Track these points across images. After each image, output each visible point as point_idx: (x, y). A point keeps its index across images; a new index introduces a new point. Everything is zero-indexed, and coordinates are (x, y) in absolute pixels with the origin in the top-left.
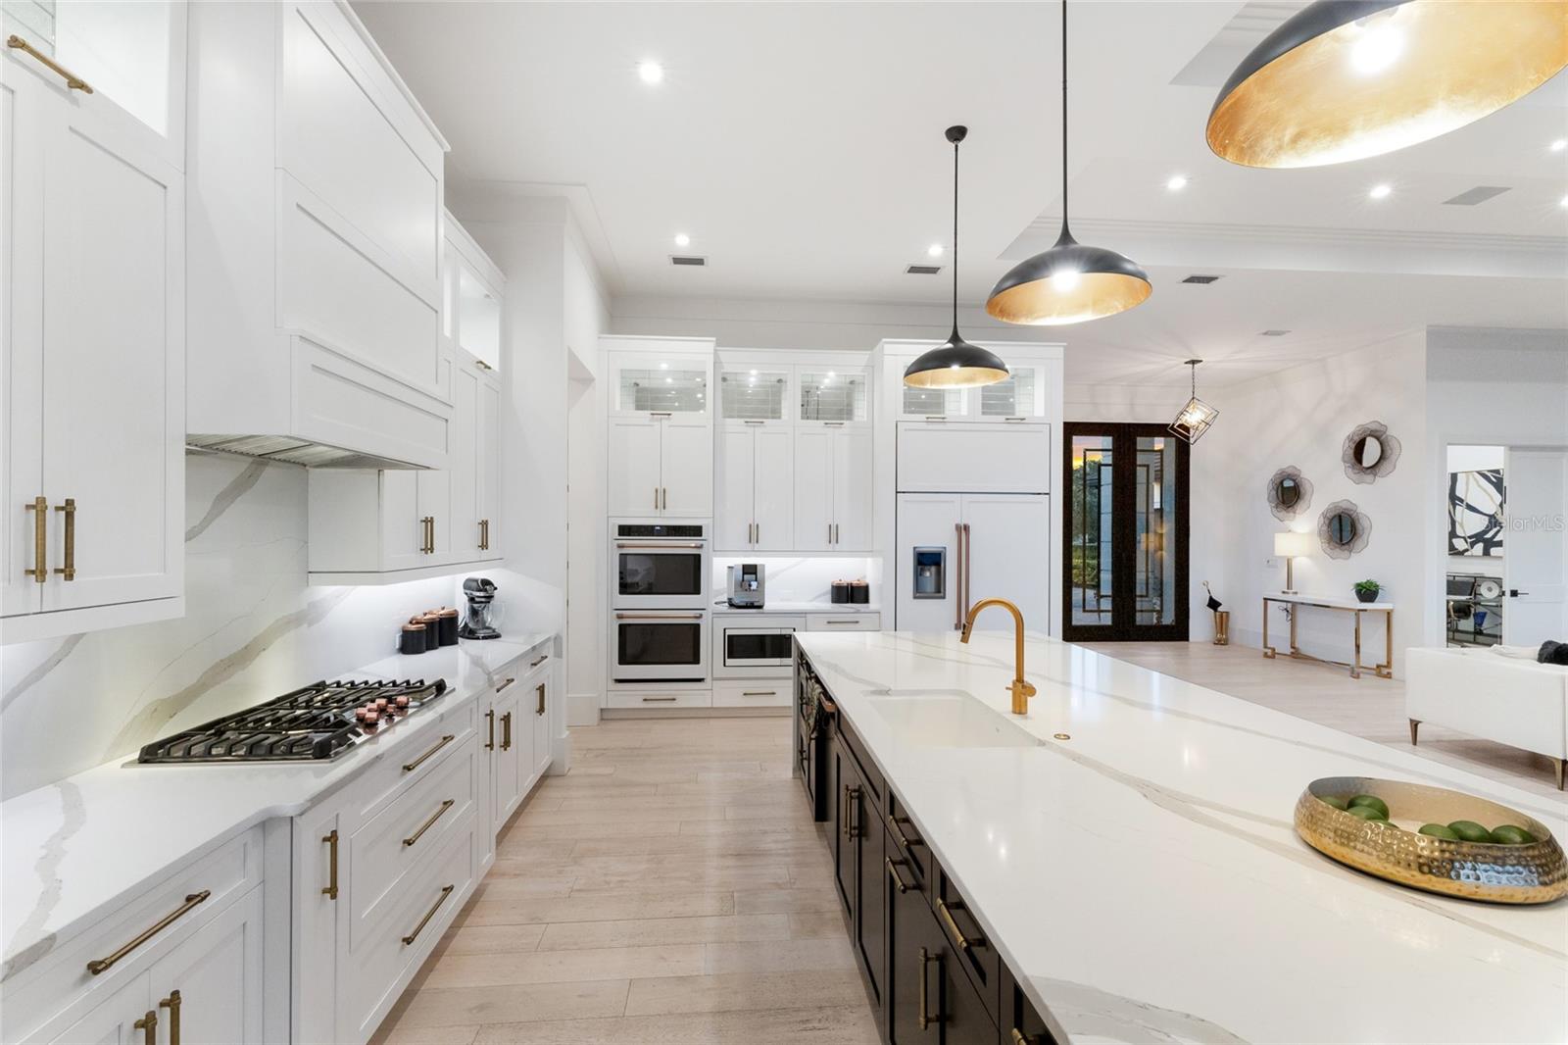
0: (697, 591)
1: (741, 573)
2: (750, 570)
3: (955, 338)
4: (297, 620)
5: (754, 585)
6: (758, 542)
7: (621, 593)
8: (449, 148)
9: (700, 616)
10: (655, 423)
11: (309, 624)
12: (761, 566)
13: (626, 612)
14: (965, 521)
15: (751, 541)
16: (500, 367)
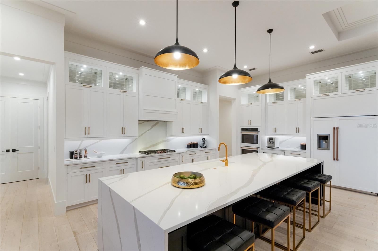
0: (257, 143)
1: (269, 140)
2: (271, 139)
4: (165, 141)
5: (272, 143)
6: (276, 132)
7: (242, 143)
8: (178, 76)
9: (258, 149)
10: (249, 106)
11: (167, 142)
12: (275, 138)
13: (243, 147)
14: (337, 126)
15: (274, 132)
16: (207, 102)
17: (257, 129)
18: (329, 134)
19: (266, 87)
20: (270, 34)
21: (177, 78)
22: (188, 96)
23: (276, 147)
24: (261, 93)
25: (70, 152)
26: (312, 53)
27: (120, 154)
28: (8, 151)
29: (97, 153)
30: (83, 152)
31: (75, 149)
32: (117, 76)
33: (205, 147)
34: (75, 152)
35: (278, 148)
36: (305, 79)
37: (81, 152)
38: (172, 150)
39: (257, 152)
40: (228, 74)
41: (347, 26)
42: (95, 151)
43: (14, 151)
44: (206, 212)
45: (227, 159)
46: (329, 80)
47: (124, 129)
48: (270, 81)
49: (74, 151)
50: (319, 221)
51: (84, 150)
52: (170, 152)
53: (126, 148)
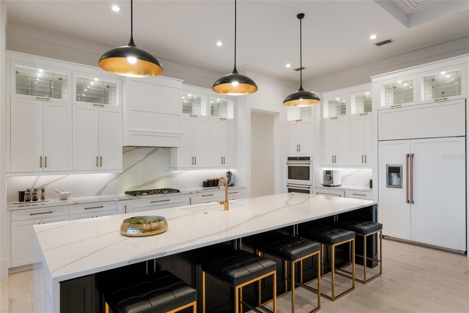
0: (308, 179)
1: (325, 174)
2: (328, 173)
3: (301, 89)
4: (168, 177)
5: (329, 178)
6: (335, 162)
7: (288, 179)
8: (183, 81)
9: (309, 188)
10: (297, 124)
11: (171, 178)
12: (333, 171)
13: (290, 185)
14: (412, 153)
15: (333, 162)
16: (234, 118)
17: (308, 159)
18: (402, 165)
19: (295, 97)
20: (301, 20)
21: (182, 84)
22: (203, 110)
23: (334, 185)
24: (293, 105)
25: (20, 192)
26: (376, 44)
27: (96, 195)
29: (59, 193)
30: (39, 193)
31: (27, 188)
32: (92, 83)
33: (232, 184)
34: (27, 192)
35: (340, 185)
36: (371, 83)
37: (36, 192)
38: (175, 190)
39: (308, 192)
40: (226, 80)
41: (416, 7)
42: (56, 190)
44: (126, 261)
45: (227, 201)
46: (405, 84)
47: (100, 159)
49: (26, 190)
50: (353, 288)
51: (41, 190)
52: (171, 192)
53: (105, 187)
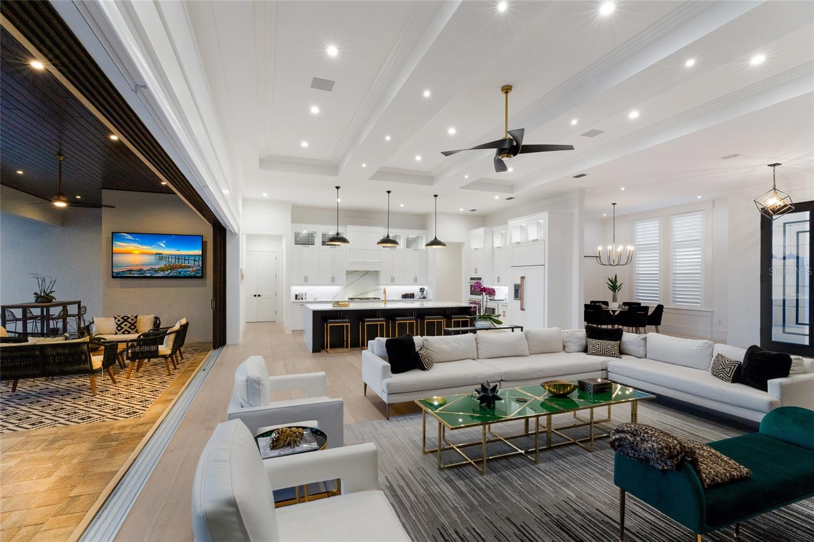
4: (376, 290)
10: (476, 251)
14: (524, 276)
15: (498, 282)
17: (481, 279)
19: (433, 243)
25: (295, 295)
28: (255, 296)
33: (424, 297)
43: (259, 296)
47: (333, 278)
48: (436, 238)
49: (298, 294)
53: (337, 295)
